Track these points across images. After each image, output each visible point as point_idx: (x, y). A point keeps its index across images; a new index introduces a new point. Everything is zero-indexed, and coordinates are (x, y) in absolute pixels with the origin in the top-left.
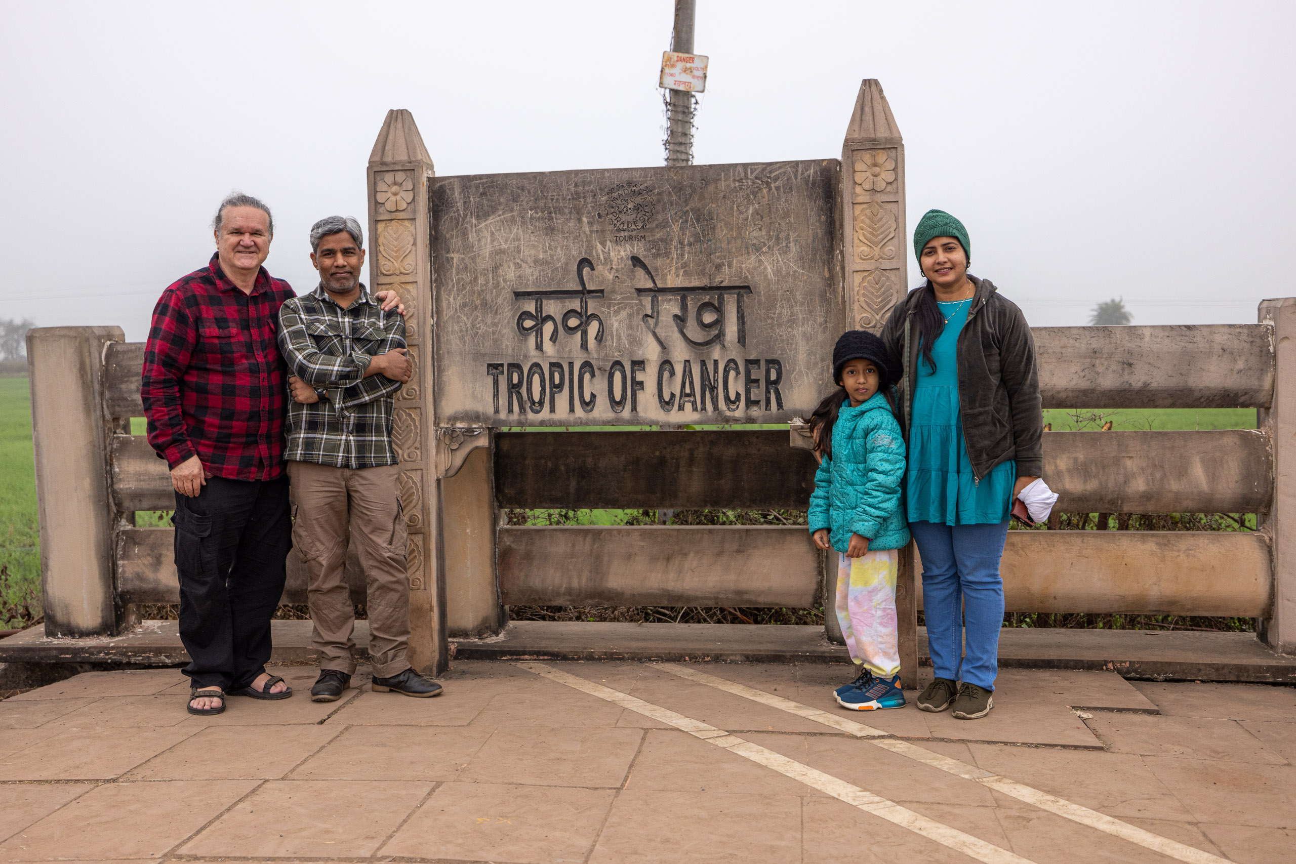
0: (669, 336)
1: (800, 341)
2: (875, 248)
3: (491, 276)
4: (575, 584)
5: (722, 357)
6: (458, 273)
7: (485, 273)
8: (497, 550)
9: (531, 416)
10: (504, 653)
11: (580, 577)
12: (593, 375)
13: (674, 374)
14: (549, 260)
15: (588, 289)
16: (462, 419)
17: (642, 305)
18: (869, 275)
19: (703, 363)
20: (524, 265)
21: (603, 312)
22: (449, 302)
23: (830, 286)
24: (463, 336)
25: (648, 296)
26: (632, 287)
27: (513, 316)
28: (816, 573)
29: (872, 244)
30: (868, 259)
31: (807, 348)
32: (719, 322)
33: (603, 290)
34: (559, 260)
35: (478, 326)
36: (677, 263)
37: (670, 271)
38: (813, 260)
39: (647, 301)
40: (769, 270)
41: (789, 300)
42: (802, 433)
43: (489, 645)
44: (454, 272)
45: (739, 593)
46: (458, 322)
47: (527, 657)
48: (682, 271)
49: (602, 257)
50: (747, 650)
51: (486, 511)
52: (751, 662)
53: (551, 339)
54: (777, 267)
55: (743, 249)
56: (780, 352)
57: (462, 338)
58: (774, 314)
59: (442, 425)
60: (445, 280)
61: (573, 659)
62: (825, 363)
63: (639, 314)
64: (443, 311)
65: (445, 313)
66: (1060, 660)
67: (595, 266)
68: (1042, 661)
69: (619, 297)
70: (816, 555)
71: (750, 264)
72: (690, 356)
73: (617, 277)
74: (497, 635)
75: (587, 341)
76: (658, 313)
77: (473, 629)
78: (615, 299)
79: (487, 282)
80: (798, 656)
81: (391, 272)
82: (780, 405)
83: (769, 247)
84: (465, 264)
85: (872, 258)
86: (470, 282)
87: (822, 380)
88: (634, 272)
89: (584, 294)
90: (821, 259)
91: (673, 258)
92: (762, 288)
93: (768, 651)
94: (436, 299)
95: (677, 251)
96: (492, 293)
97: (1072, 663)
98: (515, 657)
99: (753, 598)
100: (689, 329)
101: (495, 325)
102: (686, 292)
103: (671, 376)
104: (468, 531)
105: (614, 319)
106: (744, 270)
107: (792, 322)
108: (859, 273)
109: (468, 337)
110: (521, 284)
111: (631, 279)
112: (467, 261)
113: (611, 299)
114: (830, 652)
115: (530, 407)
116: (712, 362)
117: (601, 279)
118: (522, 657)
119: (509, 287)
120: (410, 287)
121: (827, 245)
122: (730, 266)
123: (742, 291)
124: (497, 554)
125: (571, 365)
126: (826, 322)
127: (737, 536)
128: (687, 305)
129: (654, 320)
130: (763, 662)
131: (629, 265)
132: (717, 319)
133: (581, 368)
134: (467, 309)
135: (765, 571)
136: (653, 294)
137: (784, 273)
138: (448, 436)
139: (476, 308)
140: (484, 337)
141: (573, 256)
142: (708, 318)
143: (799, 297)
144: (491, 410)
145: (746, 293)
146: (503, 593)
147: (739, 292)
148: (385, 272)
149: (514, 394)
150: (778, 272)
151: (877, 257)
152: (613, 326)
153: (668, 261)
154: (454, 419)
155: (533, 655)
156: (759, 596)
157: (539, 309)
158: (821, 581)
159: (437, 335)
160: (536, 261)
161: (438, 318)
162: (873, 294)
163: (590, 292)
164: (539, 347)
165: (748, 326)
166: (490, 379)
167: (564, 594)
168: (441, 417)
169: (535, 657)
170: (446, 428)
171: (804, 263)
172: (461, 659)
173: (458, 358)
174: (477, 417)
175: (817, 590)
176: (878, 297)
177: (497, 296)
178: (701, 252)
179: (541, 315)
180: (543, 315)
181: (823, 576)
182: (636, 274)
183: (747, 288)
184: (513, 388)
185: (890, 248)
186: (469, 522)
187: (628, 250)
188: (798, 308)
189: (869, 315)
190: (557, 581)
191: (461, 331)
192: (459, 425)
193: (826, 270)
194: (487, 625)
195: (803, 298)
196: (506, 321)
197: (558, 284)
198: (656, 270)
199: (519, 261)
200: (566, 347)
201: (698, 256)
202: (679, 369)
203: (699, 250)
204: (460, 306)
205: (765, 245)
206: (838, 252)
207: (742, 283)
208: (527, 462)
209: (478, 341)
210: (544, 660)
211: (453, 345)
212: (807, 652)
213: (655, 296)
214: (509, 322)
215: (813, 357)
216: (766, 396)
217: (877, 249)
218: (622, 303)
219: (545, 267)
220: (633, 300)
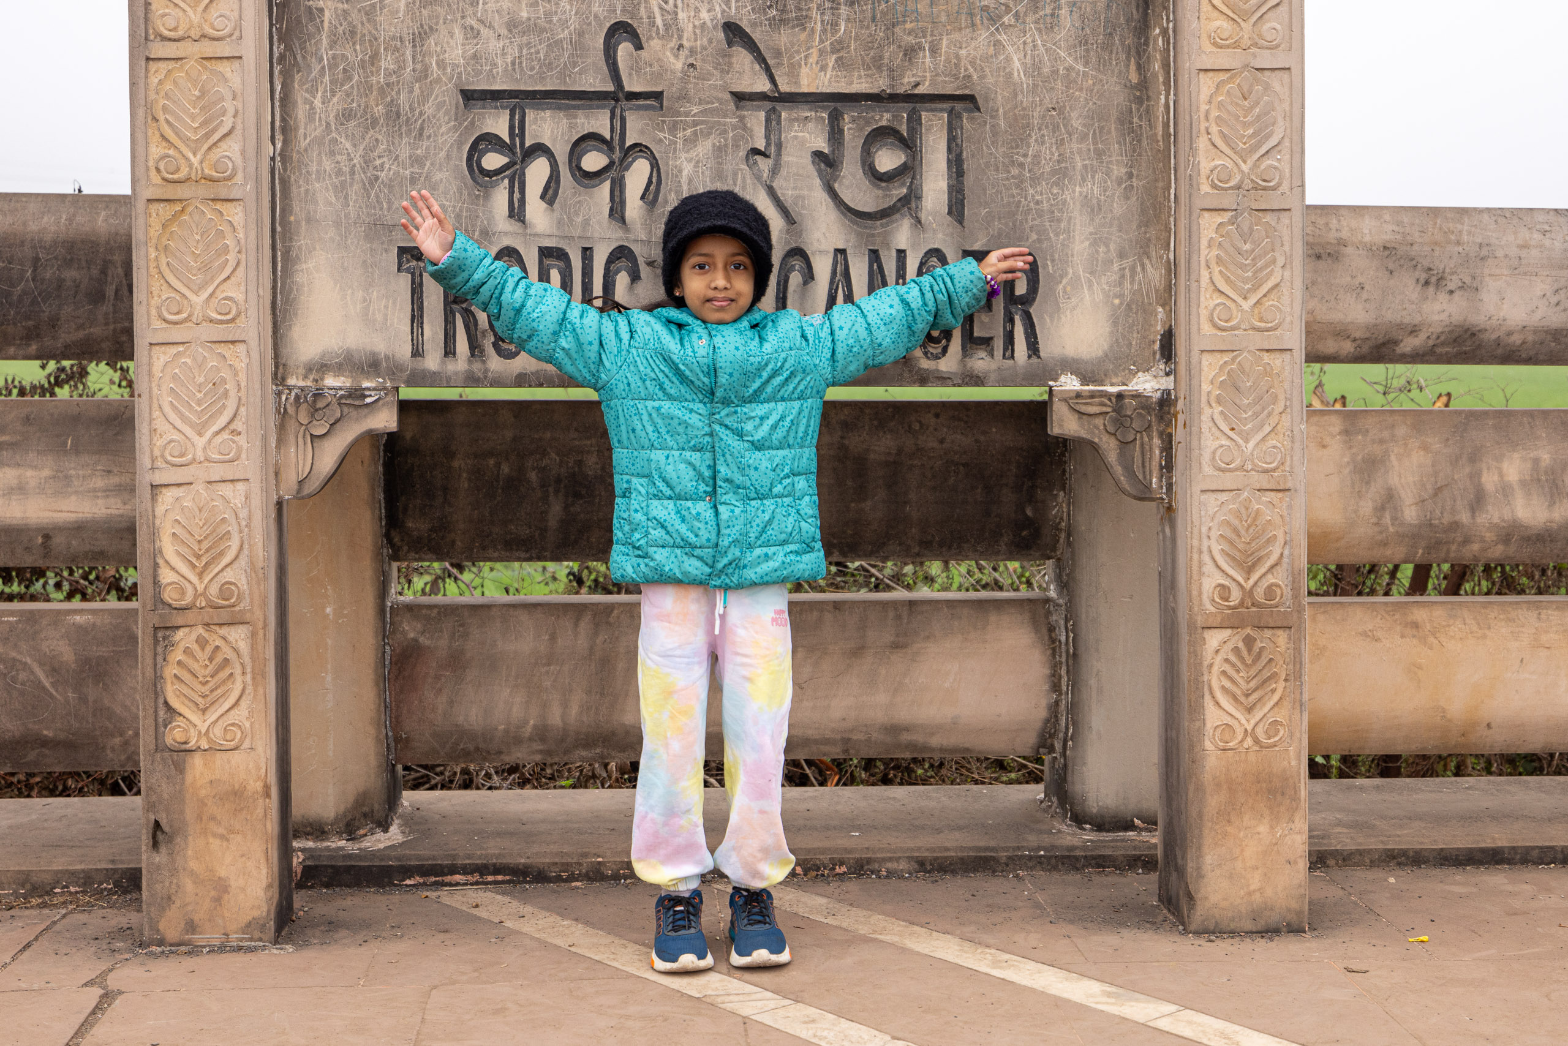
0: (803, 198)
1: (1076, 214)
2: (1242, 24)
3: (409, 53)
4: (555, 718)
5: (915, 246)
6: (333, 44)
7: (395, 45)
8: (387, 648)
9: (495, 363)
10: (408, 871)
11: (565, 705)
12: (635, 277)
13: (812, 278)
14: (542, 23)
15: (627, 88)
16: (339, 369)
17: (745, 128)
18: (1231, 78)
19: (874, 256)
20: (485, 32)
21: (661, 141)
22: (312, 108)
23: (1139, 101)
24: (343, 184)
25: (759, 109)
26: (724, 88)
27: (460, 144)
28: (1046, 687)
29: (1236, 16)
30: (1228, 47)
31: (1091, 229)
32: (908, 171)
33: (662, 93)
34: (564, 24)
35: (378, 162)
36: (821, 41)
37: (806, 57)
38: (1107, 46)
39: (756, 119)
40: (1017, 64)
41: (1056, 128)
42: (1077, 407)
43: (374, 854)
44: (325, 42)
45: (894, 729)
46: (332, 153)
47: (458, 878)
48: (834, 57)
49: (659, 21)
50: (919, 849)
51: (367, 567)
52: (929, 872)
53: (542, 197)
54: (1033, 57)
55: (963, 17)
56: (1034, 236)
57: (341, 189)
58: (1025, 156)
59: (292, 381)
60: (304, 57)
61: (558, 879)
62: (1127, 263)
63: (737, 146)
64: (297, 129)
65: (301, 131)
66: (1514, 848)
67: (644, 40)
68: (1483, 851)
69: (695, 110)
70: (1049, 652)
71: (975, 49)
72: (847, 241)
73: (692, 65)
74: (386, 830)
75: (623, 202)
76: (779, 146)
77: (336, 819)
78: (687, 114)
79: (401, 67)
80: (1023, 857)
81: (180, 33)
82: (1033, 348)
83: (1017, 15)
84: (350, 23)
85: (1236, 45)
86: (362, 65)
87: (1121, 296)
88: (730, 56)
89: (617, 100)
90: (1123, 44)
91: (813, 30)
92: (1000, 100)
93: (962, 849)
94: (282, 100)
95: (823, 14)
96: (411, 91)
97: (1535, 853)
98: (433, 879)
99: (919, 738)
100: (846, 182)
101: (418, 161)
102: (839, 105)
103: (805, 283)
104: (328, 610)
105: (683, 155)
106: (964, 62)
107: (1061, 174)
108: (1211, 74)
109: (355, 187)
110: (478, 73)
111: (722, 71)
112: (355, 17)
113: (678, 114)
114: (1085, 848)
115: (495, 345)
116: (894, 254)
117: (656, 68)
118: (448, 879)
119: (451, 80)
120: (225, 68)
121: (1136, 16)
122: (934, 51)
123: (958, 106)
124: (387, 657)
125: (587, 253)
126: (1130, 175)
127: (891, 614)
128: (841, 131)
129: (770, 162)
130: (953, 872)
131: (719, 41)
132: (905, 164)
133: (610, 261)
134: (352, 124)
135: (947, 685)
136: (768, 105)
137: (1046, 70)
138: (304, 407)
139: (375, 122)
140: (391, 187)
141: (596, 16)
142: (887, 160)
143: (1077, 123)
144: (404, 350)
145: (966, 110)
146: (397, 740)
147: (952, 109)
148: (166, 33)
149: (458, 316)
150: (1034, 68)
151: (1245, 42)
152: (680, 171)
153: (803, 36)
154: (321, 367)
155: (471, 873)
156: (933, 734)
157: (518, 129)
158: (1057, 703)
159: (282, 180)
160: (512, 25)
161: (285, 142)
162: (1237, 118)
163: (633, 96)
164: (517, 212)
165: (969, 180)
166: (404, 282)
167: (531, 739)
168: (290, 363)
169: (476, 877)
170: (302, 389)
171: (1087, 51)
172: (312, 887)
173: (331, 233)
174: (373, 365)
175: (1048, 721)
176: (1246, 125)
177: (424, 98)
178: (874, 19)
179: (522, 143)
180: (527, 144)
181: (1061, 694)
182: (734, 60)
183: (970, 99)
184: (455, 302)
185: (1273, 26)
186: (330, 592)
187: (718, 9)
188: (1075, 146)
189: (1229, 164)
190: (517, 712)
191: (339, 172)
192: (330, 381)
193: (1133, 67)
194: (366, 809)
195: (1084, 125)
196: (443, 154)
197: (562, 75)
198: (778, 54)
199: (474, 23)
200: (577, 214)
201: (868, 28)
202: (823, 268)
203: (869, 15)
204: (337, 117)
205: (1008, 10)
206: (1157, 31)
207: (958, 88)
208: (456, 464)
209: (377, 197)
210: (496, 883)
211: (321, 202)
212: (1039, 848)
213: (774, 110)
214: (448, 157)
215: (1102, 249)
216: (1005, 327)
217: (1247, 26)
218: (702, 122)
219: (533, 39)
220: (725, 116)
